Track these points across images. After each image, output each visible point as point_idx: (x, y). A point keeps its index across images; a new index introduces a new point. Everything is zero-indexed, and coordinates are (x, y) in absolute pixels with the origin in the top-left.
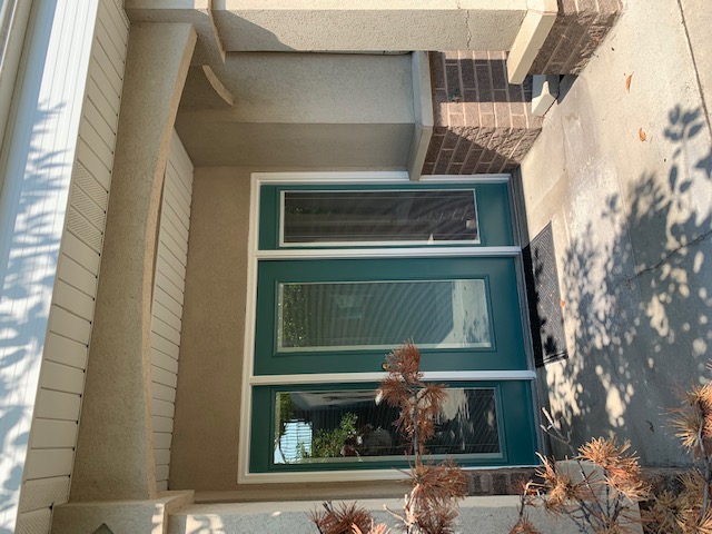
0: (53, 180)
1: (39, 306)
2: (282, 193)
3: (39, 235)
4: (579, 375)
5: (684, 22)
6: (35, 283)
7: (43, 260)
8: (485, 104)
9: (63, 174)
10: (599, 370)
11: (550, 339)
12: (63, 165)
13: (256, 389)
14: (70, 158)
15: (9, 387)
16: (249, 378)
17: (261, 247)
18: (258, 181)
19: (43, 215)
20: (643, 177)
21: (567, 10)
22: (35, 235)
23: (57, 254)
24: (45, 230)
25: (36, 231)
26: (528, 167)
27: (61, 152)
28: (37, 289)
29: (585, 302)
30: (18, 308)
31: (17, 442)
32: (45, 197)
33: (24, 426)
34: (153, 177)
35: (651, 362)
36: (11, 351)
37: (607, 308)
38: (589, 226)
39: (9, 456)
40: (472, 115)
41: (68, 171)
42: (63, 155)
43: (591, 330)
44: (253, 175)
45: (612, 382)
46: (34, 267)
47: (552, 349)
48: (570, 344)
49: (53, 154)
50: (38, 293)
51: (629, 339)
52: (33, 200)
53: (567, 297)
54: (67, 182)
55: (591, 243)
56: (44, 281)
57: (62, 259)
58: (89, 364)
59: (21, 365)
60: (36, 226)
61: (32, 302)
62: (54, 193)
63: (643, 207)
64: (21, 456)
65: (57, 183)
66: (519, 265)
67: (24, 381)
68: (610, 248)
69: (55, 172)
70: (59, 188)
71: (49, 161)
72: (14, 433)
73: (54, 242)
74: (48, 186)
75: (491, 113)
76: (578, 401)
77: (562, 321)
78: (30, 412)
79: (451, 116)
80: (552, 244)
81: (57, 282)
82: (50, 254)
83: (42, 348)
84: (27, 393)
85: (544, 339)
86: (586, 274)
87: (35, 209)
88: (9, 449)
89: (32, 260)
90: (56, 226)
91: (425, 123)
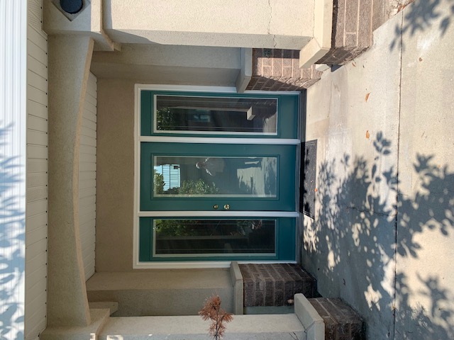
0: (15, 176)
1: (18, 251)
2: (155, 96)
3: (12, 210)
4: (318, 232)
5: (400, 85)
6: (15, 238)
7: (16, 225)
8: (287, 60)
9: (20, 171)
10: (327, 238)
11: (307, 204)
12: (19, 166)
13: (142, 219)
14: (23, 161)
15: (9, 294)
16: (138, 213)
17: (142, 134)
18: (139, 89)
19: (12, 198)
20: (362, 158)
21: (337, 45)
22: (10, 210)
23: (24, 221)
24: (16, 207)
25: (10, 208)
26: (311, 93)
27: (17, 157)
28: (15, 241)
29: (326, 200)
30: (7, 252)
31: (18, 321)
32: (12, 187)
33: (20, 313)
34: (74, 150)
35: (349, 254)
36: (6, 275)
37: (336, 212)
38: (334, 160)
39: (14, 327)
40: (277, 68)
41: (24, 170)
42: (18, 159)
43: (327, 215)
44: (136, 85)
45: (332, 248)
46: (13, 229)
47: (308, 210)
48: (317, 214)
49: (12, 158)
50: (17, 244)
51: (342, 235)
52: (5, 189)
53: (319, 189)
54: (24, 177)
55: (334, 171)
56: (19, 237)
57: (28, 224)
58: (48, 259)
59: (14, 281)
60: (10, 205)
61: (14, 248)
62: (17, 184)
63: (360, 174)
64: (21, 327)
65: (17, 178)
66: (298, 151)
67: (17, 291)
68: (342, 181)
69: (16, 171)
70: (19, 181)
71: (10, 163)
72: (15, 317)
73: (21, 214)
74: (12, 180)
75: (289, 66)
76: (316, 244)
77: (315, 200)
78: (22, 306)
79: (264, 68)
80: (316, 154)
81: (27, 237)
82: (20, 221)
83: (24, 273)
84: (20, 296)
85: (305, 202)
86: (329, 184)
87: (8, 194)
88: (14, 324)
89: (10, 225)
90: (21, 205)
91: (246, 75)
